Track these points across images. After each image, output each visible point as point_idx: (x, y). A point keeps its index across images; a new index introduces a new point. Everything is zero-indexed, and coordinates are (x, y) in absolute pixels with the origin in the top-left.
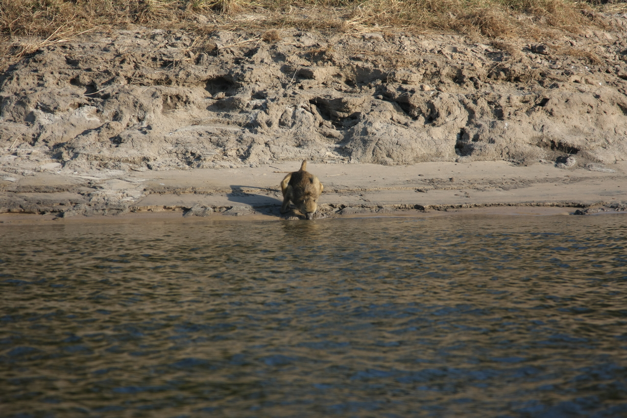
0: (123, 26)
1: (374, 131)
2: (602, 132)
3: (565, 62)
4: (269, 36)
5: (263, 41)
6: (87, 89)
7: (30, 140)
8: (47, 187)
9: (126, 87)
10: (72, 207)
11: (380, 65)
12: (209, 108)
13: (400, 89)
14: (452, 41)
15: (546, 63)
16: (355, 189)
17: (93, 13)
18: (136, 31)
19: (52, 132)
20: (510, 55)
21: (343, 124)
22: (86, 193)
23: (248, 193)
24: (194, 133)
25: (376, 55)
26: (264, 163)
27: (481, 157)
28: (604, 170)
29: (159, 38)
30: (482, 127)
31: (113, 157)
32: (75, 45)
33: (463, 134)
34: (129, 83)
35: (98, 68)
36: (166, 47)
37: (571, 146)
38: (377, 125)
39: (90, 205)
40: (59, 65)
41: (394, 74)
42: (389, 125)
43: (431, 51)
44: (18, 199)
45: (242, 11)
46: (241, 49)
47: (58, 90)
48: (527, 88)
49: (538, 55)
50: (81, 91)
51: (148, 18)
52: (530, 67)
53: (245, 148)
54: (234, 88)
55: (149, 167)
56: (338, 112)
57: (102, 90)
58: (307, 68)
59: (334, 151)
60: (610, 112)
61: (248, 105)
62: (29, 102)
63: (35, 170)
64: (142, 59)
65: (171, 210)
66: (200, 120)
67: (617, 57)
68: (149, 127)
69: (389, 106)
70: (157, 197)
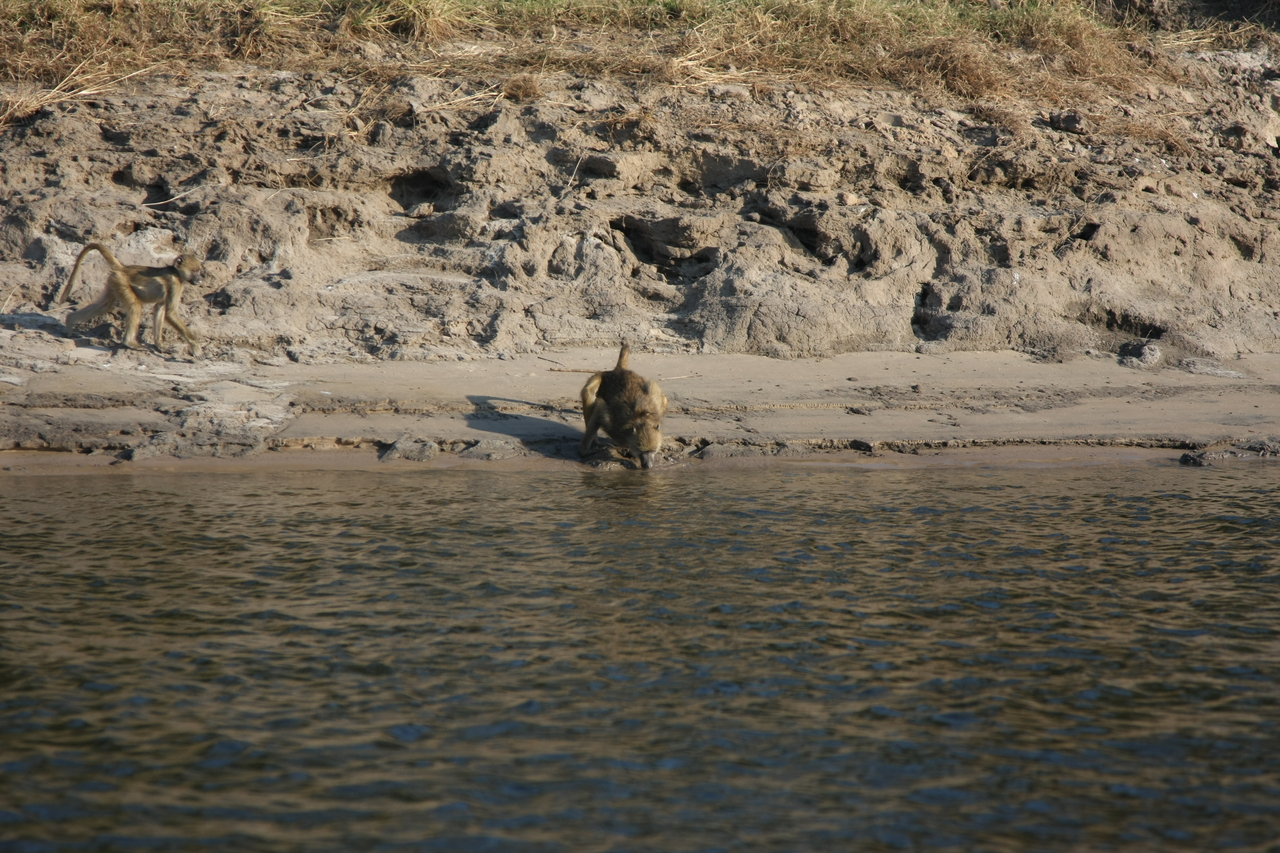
0: (210, 62)
1: (748, 286)
2: (1207, 295)
3: (1120, 149)
4: (519, 87)
5: (506, 97)
6: (149, 193)
7: (38, 298)
8: (89, 397)
9: (232, 190)
10: (146, 437)
11: (752, 152)
12: (400, 236)
13: (796, 200)
14: (889, 102)
15: (1084, 152)
16: (723, 406)
17: (146, 36)
18: (238, 74)
19: (84, 282)
20: (1012, 133)
21: (682, 271)
22: (172, 411)
23: (505, 412)
24: (377, 287)
25: (742, 131)
26: (525, 351)
27: (967, 344)
28: (1218, 372)
29: (289, 89)
30: (968, 281)
31: (216, 335)
32: (117, 102)
33: (926, 295)
34: (235, 180)
35: (171, 151)
36: (305, 109)
37: (1147, 322)
38: (753, 274)
39: (183, 435)
40: (89, 142)
41: (783, 169)
42: (778, 275)
43: (852, 122)
44: (34, 421)
45: (453, 36)
46: (461, 114)
47: (88, 195)
48: (1050, 202)
49: (1064, 135)
50: (138, 197)
51: (260, 48)
52: (1055, 160)
53: (487, 320)
54: (451, 194)
55: (292, 357)
56: (670, 248)
57: (182, 195)
58: (601, 155)
59: (666, 326)
60: (1219, 253)
61: (483, 231)
62: (32, 219)
63: (57, 360)
64: (259, 131)
65: (351, 447)
66: (383, 259)
67: (1216, 140)
68: (286, 274)
69: (775, 235)
70: (317, 419)
